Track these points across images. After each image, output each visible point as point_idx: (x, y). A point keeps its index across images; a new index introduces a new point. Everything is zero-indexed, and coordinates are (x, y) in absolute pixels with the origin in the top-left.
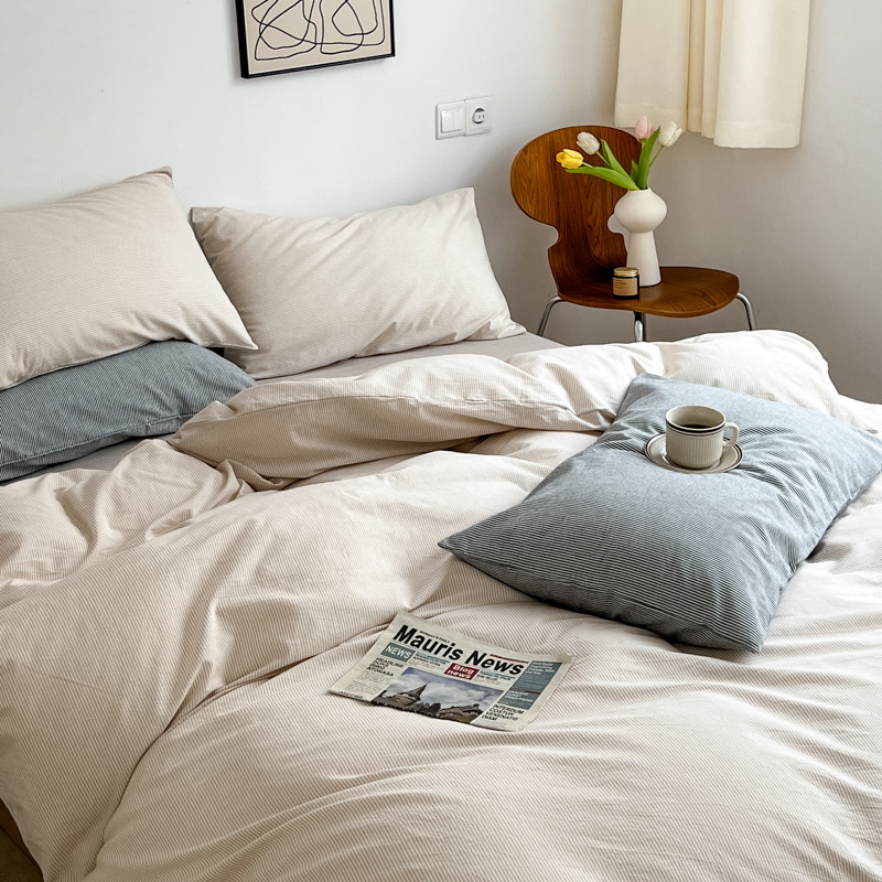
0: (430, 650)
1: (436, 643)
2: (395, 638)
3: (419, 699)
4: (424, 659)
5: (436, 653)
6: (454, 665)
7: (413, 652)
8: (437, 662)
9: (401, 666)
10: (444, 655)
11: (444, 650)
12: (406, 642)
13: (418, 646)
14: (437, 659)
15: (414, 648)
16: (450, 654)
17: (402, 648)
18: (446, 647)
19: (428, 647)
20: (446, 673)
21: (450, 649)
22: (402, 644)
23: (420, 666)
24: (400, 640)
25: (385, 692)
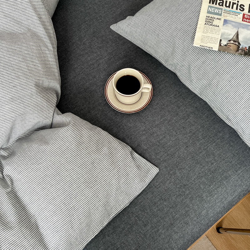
0: (229, 7)
1: (230, 2)
2: (210, 3)
3: (239, 43)
4: (229, 12)
5: (232, 8)
6: (244, 15)
7: (222, 9)
8: (236, 14)
9: (220, 19)
10: (237, 9)
11: (235, 6)
12: (216, 4)
13: (222, 5)
14: (235, 12)
15: (221, 7)
16: (239, 8)
17: (216, 8)
18: (235, 3)
19: (228, 5)
20: (243, 21)
21: (238, 4)
22: (214, 5)
23: (229, 18)
24: (213, 3)
25: (221, 40)
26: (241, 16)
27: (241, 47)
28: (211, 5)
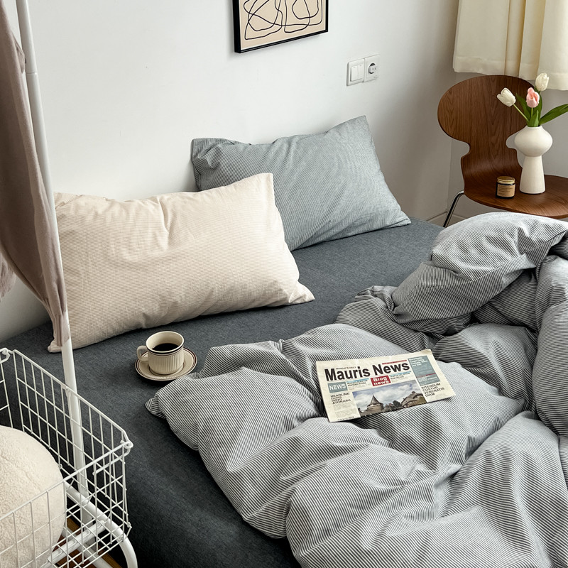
0: (351, 377)
1: (350, 371)
2: (328, 380)
3: (381, 404)
4: (354, 383)
5: (356, 377)
6: (372, 379)
7: (344, 383)
8: (363, 382)
9: (348, 394)
13: (343, 378)
14: (361, 380)
17: (337, 384)
20: (373, 385)
22: (334, 381)
23: (357, 389)
24: (332, 379)
25: (359, 409)
26: (370, 381)
27: (384, 406)
28: (330, 381)
